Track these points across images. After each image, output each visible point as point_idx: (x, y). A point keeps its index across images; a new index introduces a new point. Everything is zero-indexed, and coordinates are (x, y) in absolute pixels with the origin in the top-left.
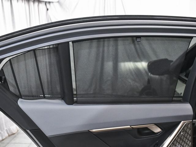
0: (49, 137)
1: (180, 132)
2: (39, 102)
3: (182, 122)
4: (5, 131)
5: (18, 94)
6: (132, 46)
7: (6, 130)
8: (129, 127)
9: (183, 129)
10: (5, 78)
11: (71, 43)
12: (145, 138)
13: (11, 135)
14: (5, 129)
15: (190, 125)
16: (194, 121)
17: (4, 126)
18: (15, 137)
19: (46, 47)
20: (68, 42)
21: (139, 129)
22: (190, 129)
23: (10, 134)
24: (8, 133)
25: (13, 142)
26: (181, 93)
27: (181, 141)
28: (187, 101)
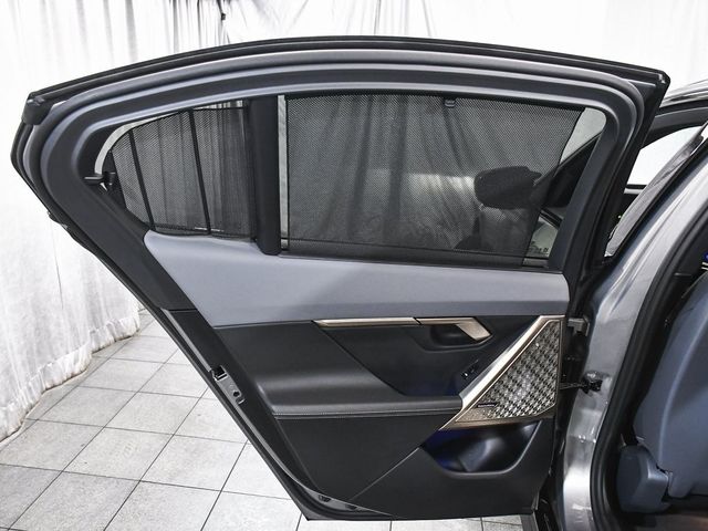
0: (218, 331)
1: (534, 342)
2: (196, 242)
3: (541, 317)
4: (105, 327)
5: (145, 219)
6: (441, 120)
7: (109, 326)
8: (411, 319)
9: (541, 335)
10: (116, 175)
11: (281, 100)
12: (447, 350)
13: (121, 339)
14: (107, 322)
15: (558, 326)
16: (570, 320)
17: (104, 314)
18: (126, 344)
19: (214, 107)
20: (275, 97)
21: (434, 327)
22: (559, 337)
23: (117, 337)
24: (113, 335)
25: (120, 355)
26: (546, 249)
27: (534, 363)
28: (558, 269)
